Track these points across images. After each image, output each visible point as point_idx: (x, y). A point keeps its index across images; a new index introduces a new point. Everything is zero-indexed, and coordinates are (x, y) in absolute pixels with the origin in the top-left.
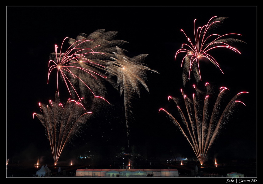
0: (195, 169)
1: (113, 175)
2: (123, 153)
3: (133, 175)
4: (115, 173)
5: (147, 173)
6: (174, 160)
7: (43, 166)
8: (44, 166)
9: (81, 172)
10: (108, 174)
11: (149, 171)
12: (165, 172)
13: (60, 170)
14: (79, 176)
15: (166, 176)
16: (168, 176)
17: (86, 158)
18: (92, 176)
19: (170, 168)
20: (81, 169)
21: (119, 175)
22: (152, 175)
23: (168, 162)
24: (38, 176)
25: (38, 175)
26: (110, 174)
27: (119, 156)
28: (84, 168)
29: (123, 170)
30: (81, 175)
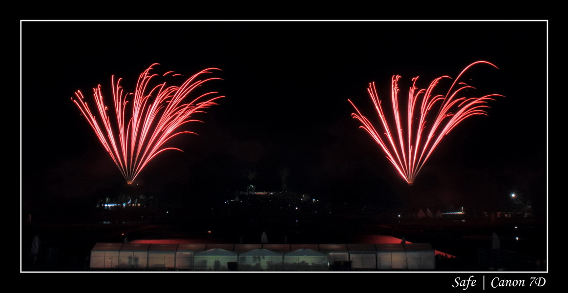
1: (217, 264)
4: (225, 258)
5: (329, 258)
6: (421, 214)
9: (109, 254)
10: (199, 259)
11: (338, 253)
12: (390, 254)
14: (101, 265)
15: (394, 267)
16: (401, 267)
17: (127, 205)
18: (145, 265)
20: (110, 244)
21: (235, 263)
22: (348, 265)
23: (400, 218)
26: (205, 262)
29: (248, 246)
30: (108, 263)
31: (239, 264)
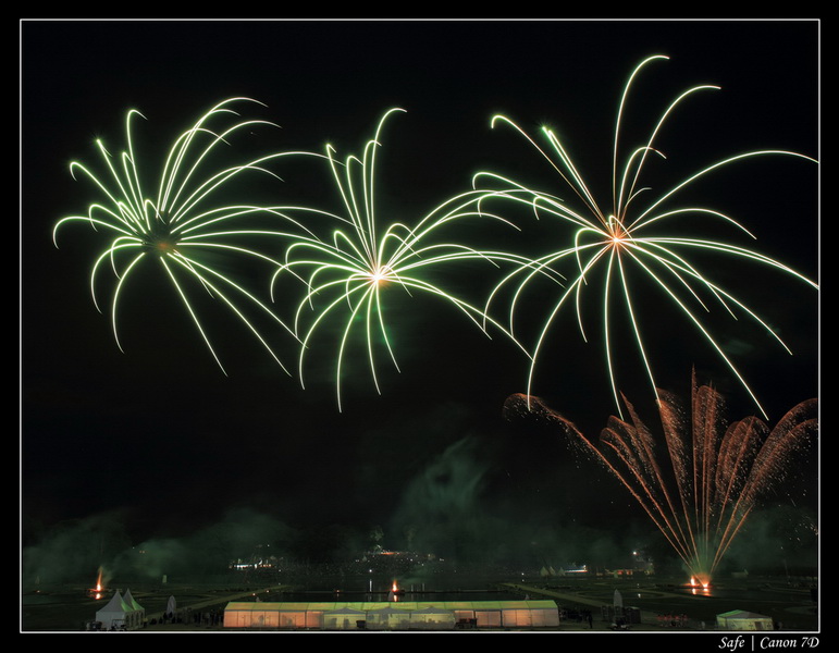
0: (611, 601)
1: (346, 622)
2: (378, 549)
3: (412, 621)
4: (353, 617)
5: (455, 615)
6: (544, 572)
7: (117, 593)
8: (122, 595)
9: (241, 613)
10: (328, 617)
11: (463, 608)
12: (514, 611)
13: (172, 606)
14: (234, 625)
15: (519, 624)
16: (525, 625)
17: (258, 566)
18: (277, 625)
19: (531, 599)
20: (242, 604)
21: (363, 622)
22: (473, 623)
23: (523, 577)
24: (103, 627)
25: (100, 623)
26: (336, 619)
27: (365, 559)
28: (251, 599)
30: (241, 623)
31: (368, 621)
